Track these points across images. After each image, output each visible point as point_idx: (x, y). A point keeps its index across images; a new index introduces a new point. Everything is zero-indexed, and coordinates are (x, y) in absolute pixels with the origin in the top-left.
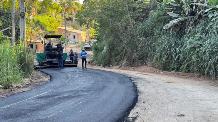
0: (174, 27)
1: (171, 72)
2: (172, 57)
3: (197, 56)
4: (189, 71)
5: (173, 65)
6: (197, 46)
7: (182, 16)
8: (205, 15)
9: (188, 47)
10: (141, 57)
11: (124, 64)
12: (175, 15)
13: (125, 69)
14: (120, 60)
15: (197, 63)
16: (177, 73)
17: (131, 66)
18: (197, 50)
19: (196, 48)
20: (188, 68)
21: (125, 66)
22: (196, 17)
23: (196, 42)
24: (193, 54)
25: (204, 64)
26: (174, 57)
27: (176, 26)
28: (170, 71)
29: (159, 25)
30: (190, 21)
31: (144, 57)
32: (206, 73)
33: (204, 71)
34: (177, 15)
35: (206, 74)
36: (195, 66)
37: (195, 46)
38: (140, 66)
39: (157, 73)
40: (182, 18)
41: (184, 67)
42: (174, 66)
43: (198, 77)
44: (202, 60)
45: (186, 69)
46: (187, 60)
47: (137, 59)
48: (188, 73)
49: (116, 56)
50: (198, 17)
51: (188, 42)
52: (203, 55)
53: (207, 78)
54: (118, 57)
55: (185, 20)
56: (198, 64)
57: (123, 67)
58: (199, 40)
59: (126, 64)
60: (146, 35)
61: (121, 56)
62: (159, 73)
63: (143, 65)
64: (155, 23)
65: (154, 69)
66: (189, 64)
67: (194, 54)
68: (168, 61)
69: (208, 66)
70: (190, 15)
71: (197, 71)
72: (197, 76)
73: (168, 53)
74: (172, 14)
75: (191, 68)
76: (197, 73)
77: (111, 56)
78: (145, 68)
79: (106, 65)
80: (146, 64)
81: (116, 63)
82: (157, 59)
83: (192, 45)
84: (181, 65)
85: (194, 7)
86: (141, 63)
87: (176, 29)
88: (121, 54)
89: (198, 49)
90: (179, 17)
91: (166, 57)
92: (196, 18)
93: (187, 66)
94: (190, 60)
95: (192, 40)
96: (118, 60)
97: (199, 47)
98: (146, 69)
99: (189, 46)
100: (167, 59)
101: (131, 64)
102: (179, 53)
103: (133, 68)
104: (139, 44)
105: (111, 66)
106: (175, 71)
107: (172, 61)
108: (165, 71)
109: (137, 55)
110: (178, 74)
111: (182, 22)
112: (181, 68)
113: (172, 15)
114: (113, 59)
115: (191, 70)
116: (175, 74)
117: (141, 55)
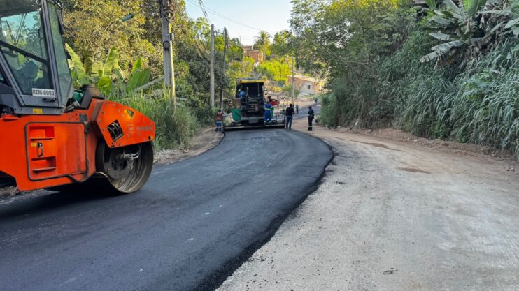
0: (442, 59)
1: (432, 141)
2: (435, 113)
3: (485, 111)
4: (467, 141)
5: (437, 128)
6: (485, 92)
7: (458, 38)
8: (506, 33)
9: (467, 93)
10: (383, 114)
11: (356, 124)
12: (444, 37)
13: (357, 133)
14: (352, 119)
15: (485, 125)
16: (443, 142)
17: (367, 127)
18: (485, 100)
19: (484, 95)
20: (466, 135)
21: (358, 128)
22: (486, 39)
23: (483, 84)
24: (476, 108)
25: (500, 128)
26: (439, 113)
27: (444, 57)
28: (432, 138)
29: (416, 58)
30: (473, 47)
31: (388, 113)
32: (504, 145)
33: (500, 142)
34: (449, 36)
35: (503, 149)
36: (480, 131)
37: (481, 91)
38: (382, 128)
39: (406, 141)
40: (458, 41)
41: (458, 131)
42: (439, 129)
43: (485, 154)
44: (496, 119)
45: (463, 135)
46: (465, 119)
47: (377, 117)
48: (466, 144)
49: (347, 112)
50: (490, 38)
51: (468, 85)
52: (499, 108)
53: (505, 157)
54: (351, 112)
55: (463, 45)
56: (487, 128)
57: (354, 130)
58: (490, 79)
59: (360, 124)
60: (395, 76)
61: (354, 112)
62: (411, 142)
63: (386, 127)
64: (410, 56)
65: (404, 135)
66: (468, 126)
67: (479, 108)
68: (429, 120)
69: (510, 132)
70: (474, 37)
71: (485, 140)
72: (483, 151)
73: (428, 107)
74: (439, 35)
75: (473, 135)
76: (484, 145)
77: (339, 112)
78: (388, 132)
79: (332, 125)
80: (391, 125)
81: (346, 124)
82: (408, 117)
83: (475, 90)
84: (452, 128)
85: (482, 20)
86: (383, 122)
87: (447, 63)
88: (353, 109)
89: (487, 97)
90: (452, 39)
91: (424, 113)
92: (487, 42)
93: (465, 130)
94: (471, 120)
95: (476, 81)
96: (349, 118)
97: (490, 93)
98: (390, 133)
99: (469, 93)
100: (427, 116)
101: (368, 125)
102: (450, 106)
103: (370, 131)
104: (381, 91)
105: (339, 127)
106: (442, 139)
107: (436, 121)
108: (422, 139)
109: (377, 110)
110: (446, 145)
111: (457, 49)
112: (452, 133)
113: (438, 38)
114: (343, 117)
115: (471, 137)
116: (439, 144)
117: (383, 110)
